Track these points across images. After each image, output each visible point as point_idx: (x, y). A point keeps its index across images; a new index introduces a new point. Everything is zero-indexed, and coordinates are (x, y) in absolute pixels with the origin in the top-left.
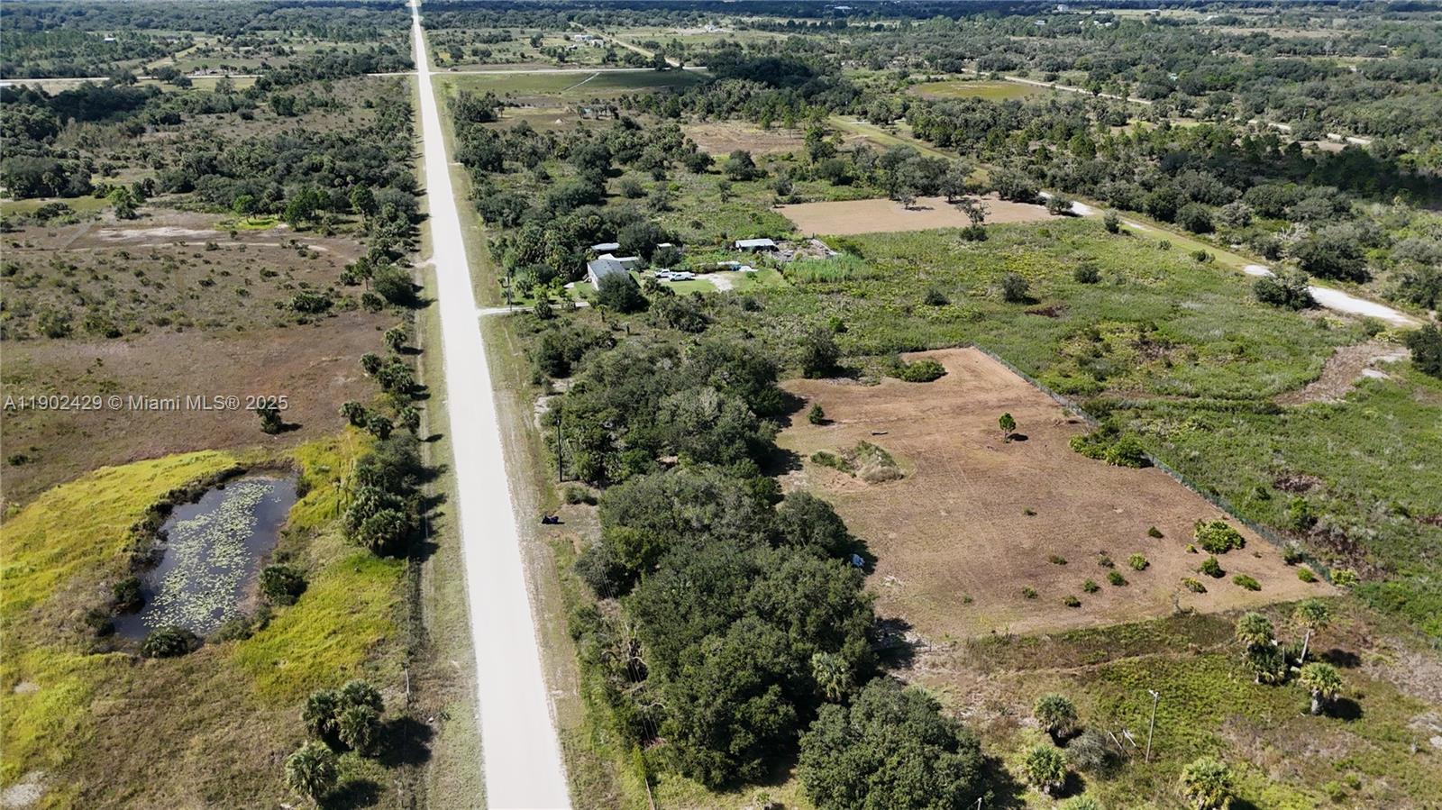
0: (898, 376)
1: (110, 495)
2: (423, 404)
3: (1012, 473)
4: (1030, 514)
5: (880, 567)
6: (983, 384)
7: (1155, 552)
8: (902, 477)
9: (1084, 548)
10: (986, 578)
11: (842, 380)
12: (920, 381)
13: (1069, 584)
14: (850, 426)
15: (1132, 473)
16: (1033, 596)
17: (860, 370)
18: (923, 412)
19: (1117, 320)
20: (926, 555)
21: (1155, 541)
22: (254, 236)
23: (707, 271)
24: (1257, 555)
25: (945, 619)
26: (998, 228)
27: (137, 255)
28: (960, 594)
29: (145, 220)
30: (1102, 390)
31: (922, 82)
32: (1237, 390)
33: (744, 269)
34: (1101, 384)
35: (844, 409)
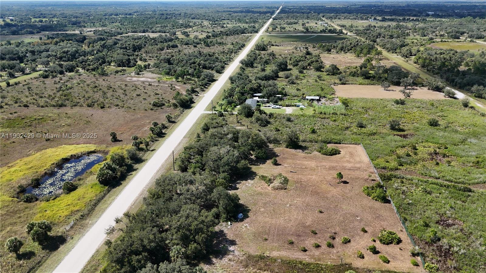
0: (320, 152)
1: (57, 153)
2: (160, 139)
3: (329, 196)
4: (321, 212)
5: (247, 220)
6: (351, 160)
7: (357, 238)
8: (285, 189)
9: (330, 230)
10: (281, 232)
11: (298, 150)
12: (327, 155)
13: (309, 242)
14: (286, 167)
15: (379, 204)
16: (292, 243)
17: (308, 148)
18: (317, 167)
19: (431, 142)
20: (267, 219)
21: (362, 233)
22: (164, 83)
23: (287, 106)
24: (401, 249)
25: (251, 244)
26: (414, 101)
27: (129, 85)
28: (266, 237)
29: (141, 76)
30: (397, 169)
31: (438, 42)
32: (460, 179)
33: (301, 107)
34: (399, 167)
35: (289, 161)
